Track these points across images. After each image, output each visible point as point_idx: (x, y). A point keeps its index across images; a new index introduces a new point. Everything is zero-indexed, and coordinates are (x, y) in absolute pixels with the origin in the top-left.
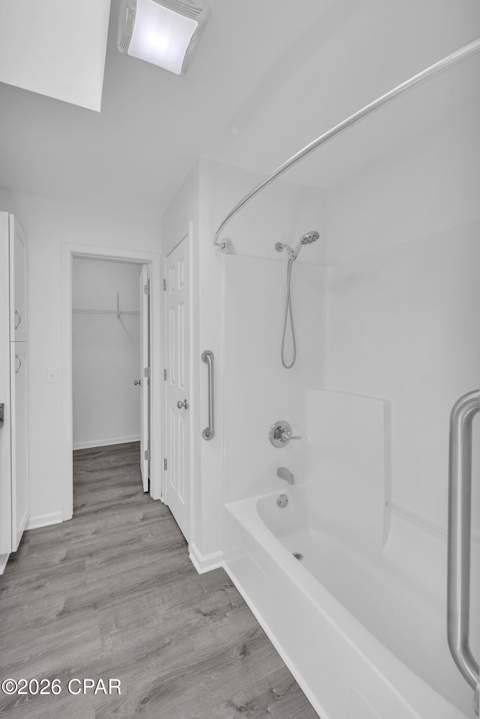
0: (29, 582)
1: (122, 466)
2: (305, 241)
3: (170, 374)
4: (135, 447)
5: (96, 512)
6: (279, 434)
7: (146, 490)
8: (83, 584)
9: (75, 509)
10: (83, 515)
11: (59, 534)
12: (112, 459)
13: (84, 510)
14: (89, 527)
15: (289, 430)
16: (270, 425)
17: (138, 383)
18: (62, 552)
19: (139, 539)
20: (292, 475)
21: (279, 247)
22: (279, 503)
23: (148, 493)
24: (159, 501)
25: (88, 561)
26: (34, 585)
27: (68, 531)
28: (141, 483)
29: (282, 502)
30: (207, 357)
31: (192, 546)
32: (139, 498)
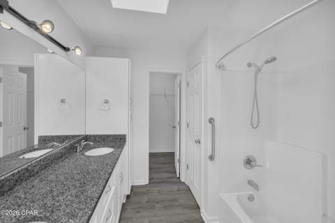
0: (134, 209)
1: (167, 163)
2: (267, 62)
3: (190, 125)
4: (172, 155)
5: (158, 183)
6: (249, 162)
7: (178, 176)
8: (155, 216)
9: (150, 180)
10: (153, 183)
11: (144, 190)
12: (162, 159)
13: (153, 181)
14: (155, 189)
15: (255, 161)
16: (244, 157)
17: (174, 127)
18: (145, 198)
19: (176, 200)
20: (257, 186)
21: (249, 65)
22: (249, 199)
23: (179, 178)
24: (184, 183)
25: (157, 206)
26: (136, 210)
27: (148, 189)
28: (176, 173)
29: (251, 198)
30: (211, 121)
31: (202, 210)
32: (175, 180)
